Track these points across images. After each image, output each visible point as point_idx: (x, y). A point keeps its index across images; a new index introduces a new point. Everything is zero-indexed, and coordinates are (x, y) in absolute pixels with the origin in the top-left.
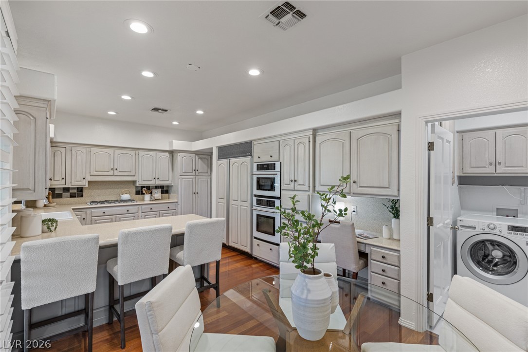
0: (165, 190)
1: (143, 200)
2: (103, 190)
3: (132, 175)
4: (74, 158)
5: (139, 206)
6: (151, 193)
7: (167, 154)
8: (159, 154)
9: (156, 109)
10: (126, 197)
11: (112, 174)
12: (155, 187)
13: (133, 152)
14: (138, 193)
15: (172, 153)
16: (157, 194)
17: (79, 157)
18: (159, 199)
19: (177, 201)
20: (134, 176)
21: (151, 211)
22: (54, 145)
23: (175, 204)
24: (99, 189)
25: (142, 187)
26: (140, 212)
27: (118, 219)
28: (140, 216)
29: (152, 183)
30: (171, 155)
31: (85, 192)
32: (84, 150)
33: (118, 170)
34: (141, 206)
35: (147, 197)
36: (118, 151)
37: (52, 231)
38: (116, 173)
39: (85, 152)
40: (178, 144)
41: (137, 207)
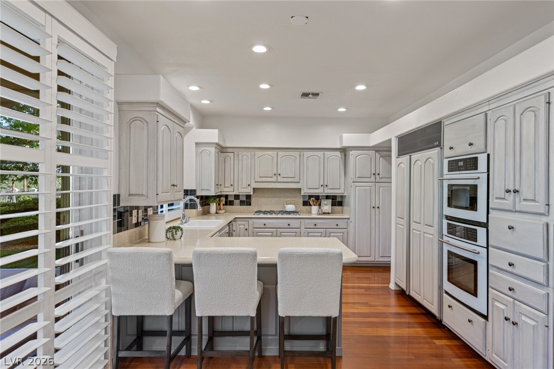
0: (337, 201)
1: (310, 213)
2: (270, 199)
3: (296, 181)
4: (240, 163)
5: (301, 220)
6: (320, 205)
7: (338, 153)
8: (328, 153)
9: (305, 95)
10: (290, 207)
11: (275, 180)
12: (325, 197)
13: (296, 154)
14: (306, 203)
15: (344, 151)
16: (327, 206)
17: (245, 162)
18: (329, 213)
19: (348, 217)
20: (299, 182)
21: (315, 227)
22: (224, 150)
23: (346, 220)
24: (265, 197)
25: (310, 197)
26: (303, 227)
27: (279, 234)
28: (302, 232)
29: (319, 192)
30: (343, 154)
31: (253, 200)
32: (249, 154)
33: (282, 176)
34: (304, 220)
35: (315, 209)
36: (281, 153)
37: (175, 240)
38: (280, 179)
39: (250, 156)
40: (349, 139)
41: (299, 221)
